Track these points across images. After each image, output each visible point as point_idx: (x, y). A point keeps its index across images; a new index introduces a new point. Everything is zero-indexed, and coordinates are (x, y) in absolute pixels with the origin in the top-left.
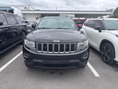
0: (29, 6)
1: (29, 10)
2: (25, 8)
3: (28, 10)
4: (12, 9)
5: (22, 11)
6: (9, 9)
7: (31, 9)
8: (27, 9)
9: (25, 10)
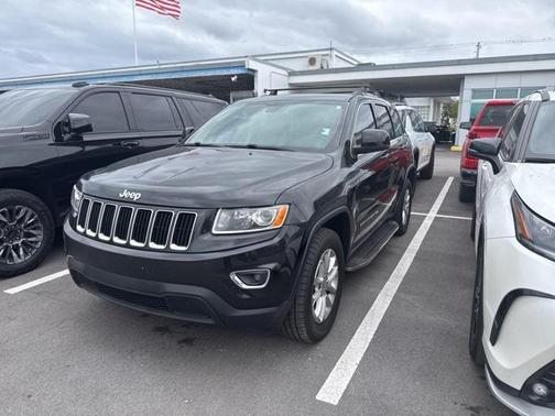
0: (326, 52)
1: (325, 67)
2: (312, 61)
3: (322, 71)
4: (249, 69)
5: (292, 73)
6: (240, 71)
7: (335, 63)
8: (317, 66)
9: (311, 68)
